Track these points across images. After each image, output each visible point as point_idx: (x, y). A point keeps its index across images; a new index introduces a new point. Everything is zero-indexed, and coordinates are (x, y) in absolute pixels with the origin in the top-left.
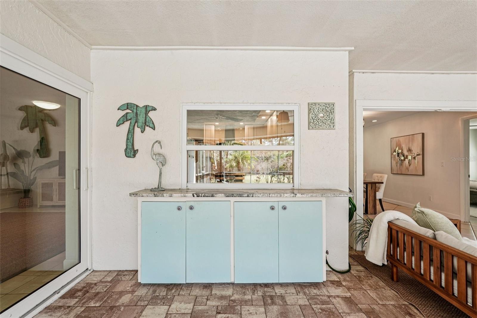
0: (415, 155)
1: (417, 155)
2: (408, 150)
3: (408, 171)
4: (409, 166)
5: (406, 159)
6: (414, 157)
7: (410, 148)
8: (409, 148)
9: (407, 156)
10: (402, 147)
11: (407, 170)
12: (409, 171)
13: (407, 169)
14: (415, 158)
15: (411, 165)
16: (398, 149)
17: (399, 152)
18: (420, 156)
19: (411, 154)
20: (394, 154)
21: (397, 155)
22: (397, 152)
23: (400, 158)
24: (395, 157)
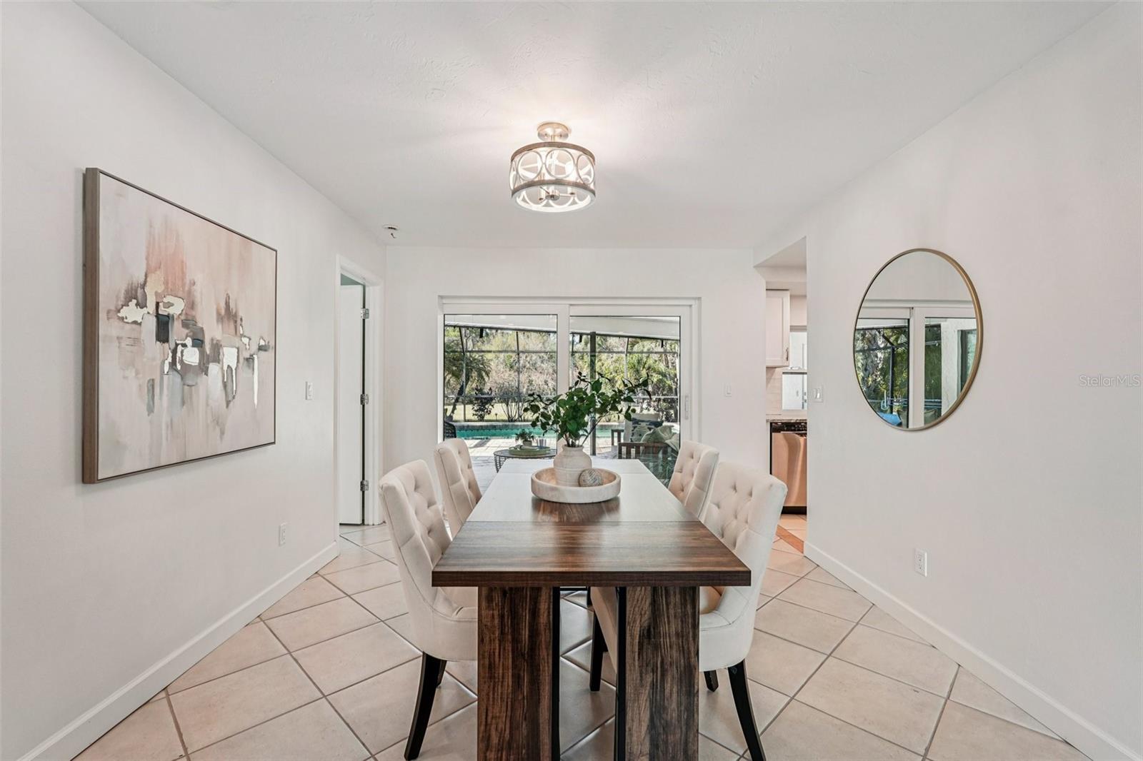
0: (252, 348)
1: (261, 348)
2: (222, 311)
3: (221, 433)
4: (228, 403)
5: (212, 366)
6: (246, 355)
7: (232, 305)
8: (227, 304)
9: (217, 347)
10: (192, 284)
11: (218, 429)
12: (226, 431)
13: (216, 420)
14: (250, 360)
15: (234, 394)
16: (161, 289)
17: (171, 311)
18: (270, 354)
19: (236, 341)
20: (132, 313)
21: (151, 324)
22: (151, 307)
23: (174, 352)
24: (136, 341)
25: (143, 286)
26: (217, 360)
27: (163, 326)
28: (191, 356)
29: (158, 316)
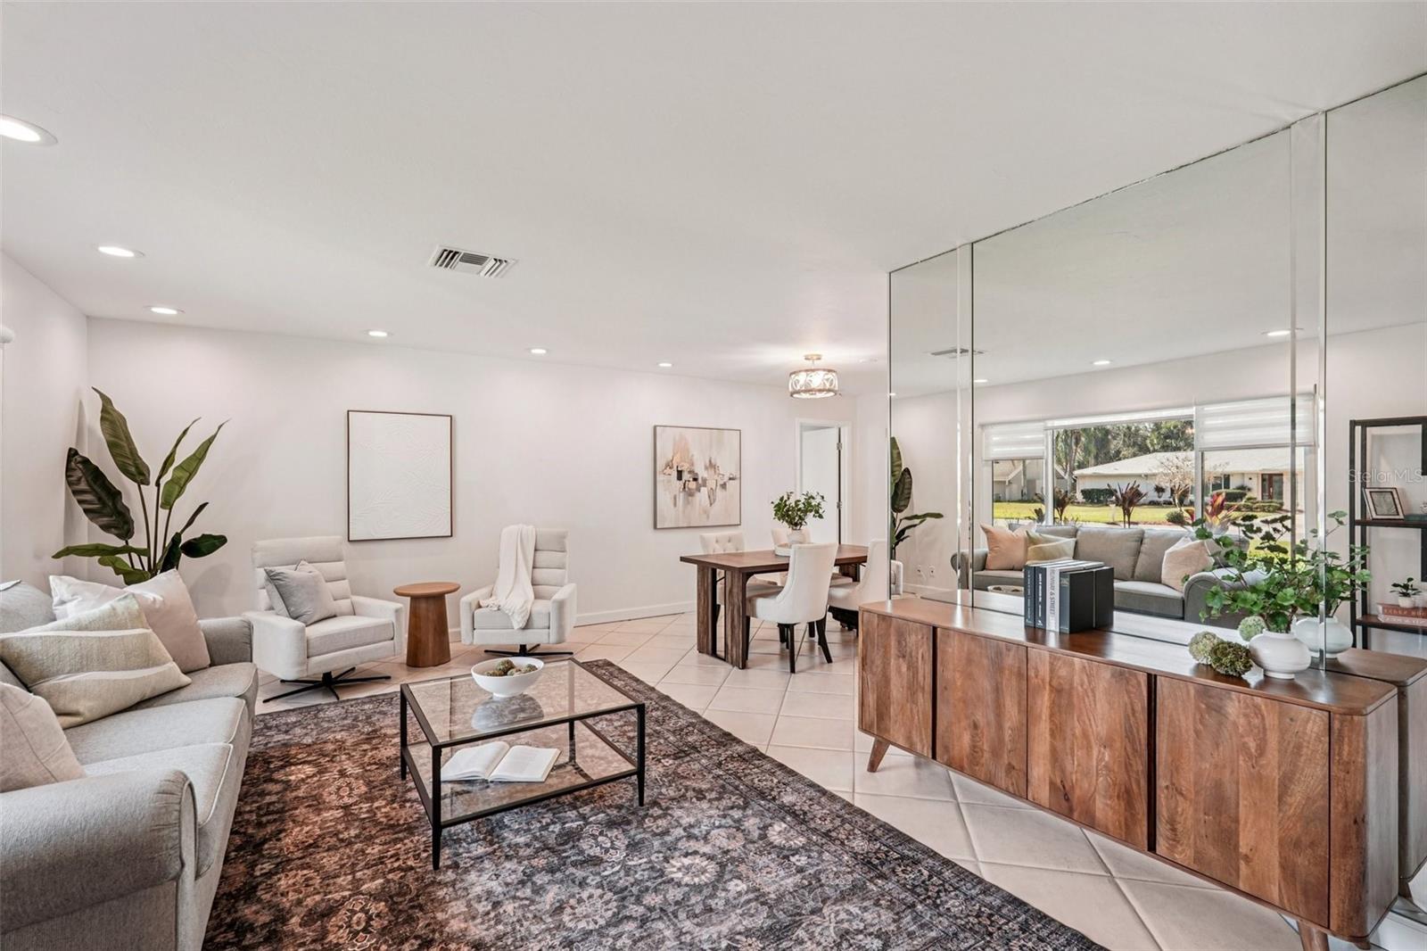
0: (726, 479)
1: (730, 479)
2: (708, 464)
3: (708, 517)
4: (711, 504)
5: (702, 489)
6: (722, 483)
7: (713, 461)
8: (710, 461)
9: (705, 481)
10: (693, 456)
11: (705, 516)
12: (711, 517)
13: (706, 512)
14: (724, 486)
15: (714, 501)
16: (678, 460)
17: (683, 468)
18: (737, 482)
19: (716, 477)
20: (668, 471)
21: (675, 474)
22: (675, 467)
23: (684, 484)
24: (669, 481)
25: (672, 461)
26: (705, 485)
27: (680, 474)
28: (692, 485)
29: (678, 471)
